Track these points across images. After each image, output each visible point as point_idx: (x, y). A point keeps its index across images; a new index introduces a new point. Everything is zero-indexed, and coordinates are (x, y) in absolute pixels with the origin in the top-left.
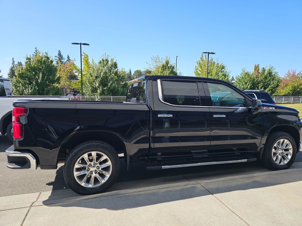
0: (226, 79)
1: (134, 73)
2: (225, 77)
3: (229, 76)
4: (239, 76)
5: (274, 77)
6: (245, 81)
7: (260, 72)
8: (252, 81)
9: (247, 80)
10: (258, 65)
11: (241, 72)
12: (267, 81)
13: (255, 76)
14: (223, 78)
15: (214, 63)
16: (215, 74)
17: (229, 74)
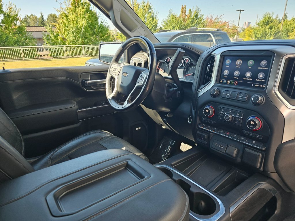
0: (154, 22)
1: (47, 17)
2: (153, 19)
3: (157, 19)
4: (166, 20)
5: (200, 20)
6: (173, 25)
7: (187, 14)
8: (180, 25)
9: (175, 23)
10: (185, 6)
11: (168, 14)
12: (193, 24)
13: (181, 19)
14: (151, 21)
15: (138, 5)
16: (141, 16)
17: (157, 16)
